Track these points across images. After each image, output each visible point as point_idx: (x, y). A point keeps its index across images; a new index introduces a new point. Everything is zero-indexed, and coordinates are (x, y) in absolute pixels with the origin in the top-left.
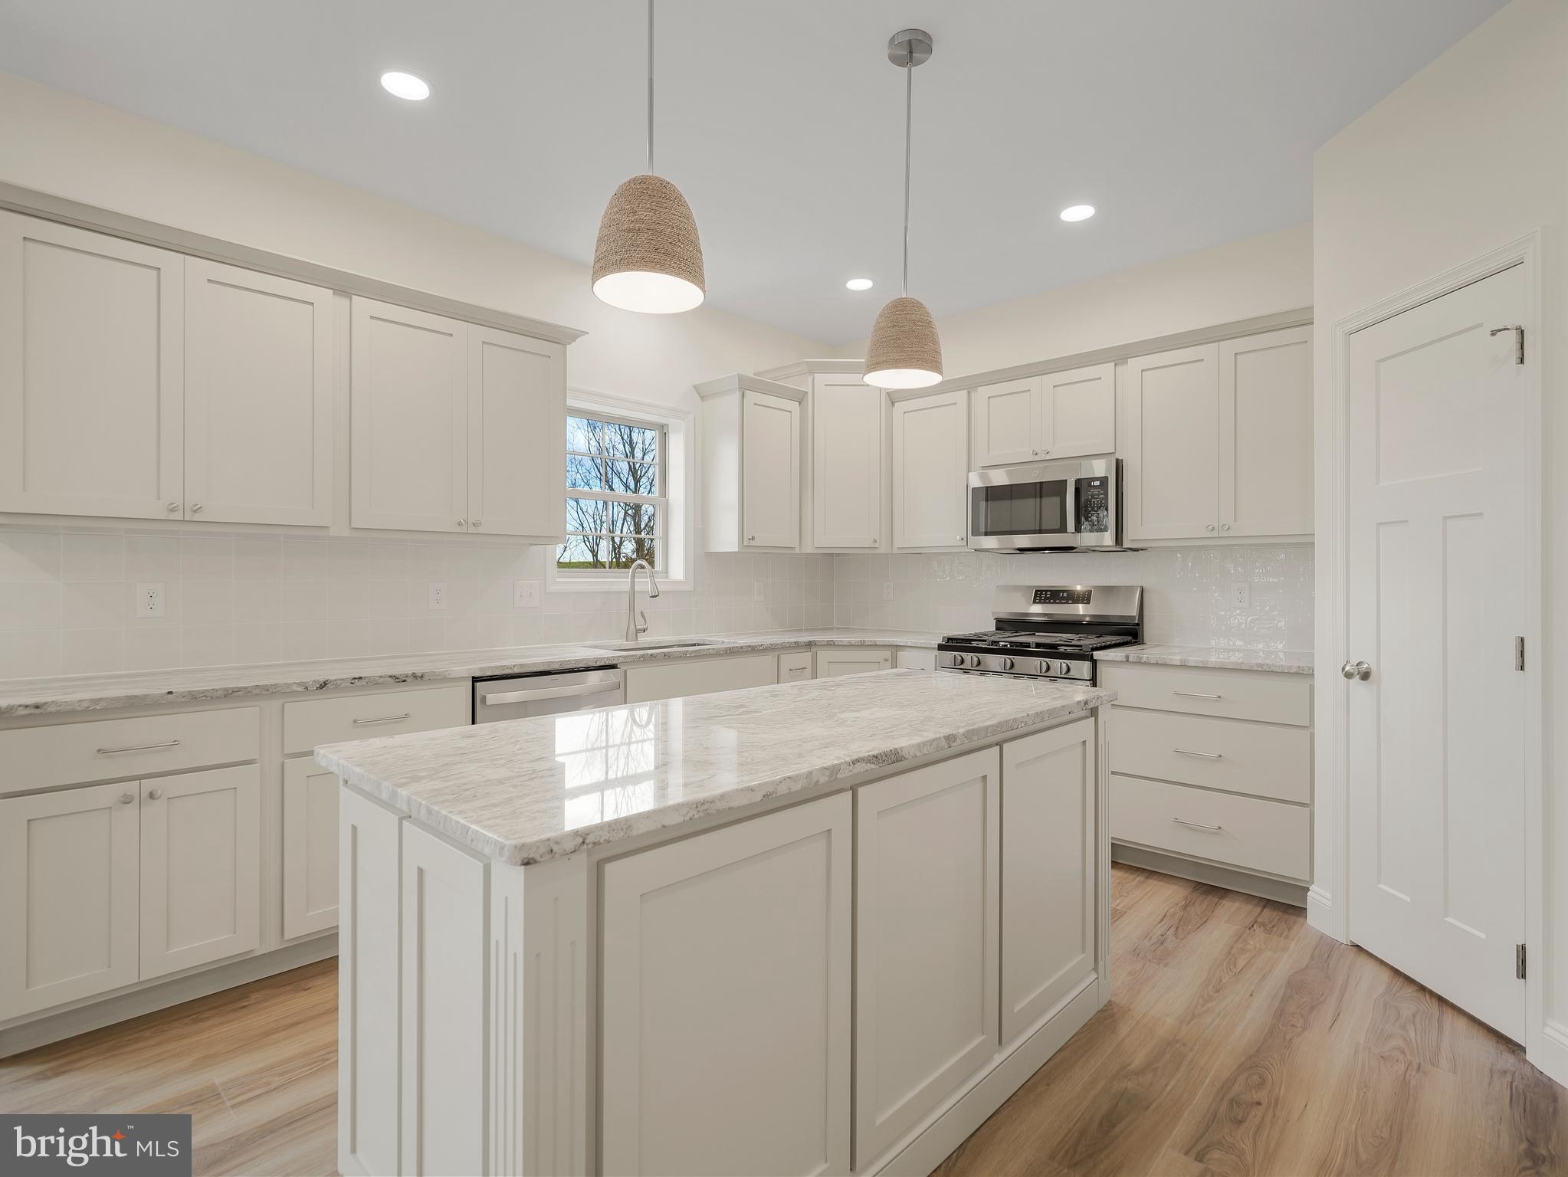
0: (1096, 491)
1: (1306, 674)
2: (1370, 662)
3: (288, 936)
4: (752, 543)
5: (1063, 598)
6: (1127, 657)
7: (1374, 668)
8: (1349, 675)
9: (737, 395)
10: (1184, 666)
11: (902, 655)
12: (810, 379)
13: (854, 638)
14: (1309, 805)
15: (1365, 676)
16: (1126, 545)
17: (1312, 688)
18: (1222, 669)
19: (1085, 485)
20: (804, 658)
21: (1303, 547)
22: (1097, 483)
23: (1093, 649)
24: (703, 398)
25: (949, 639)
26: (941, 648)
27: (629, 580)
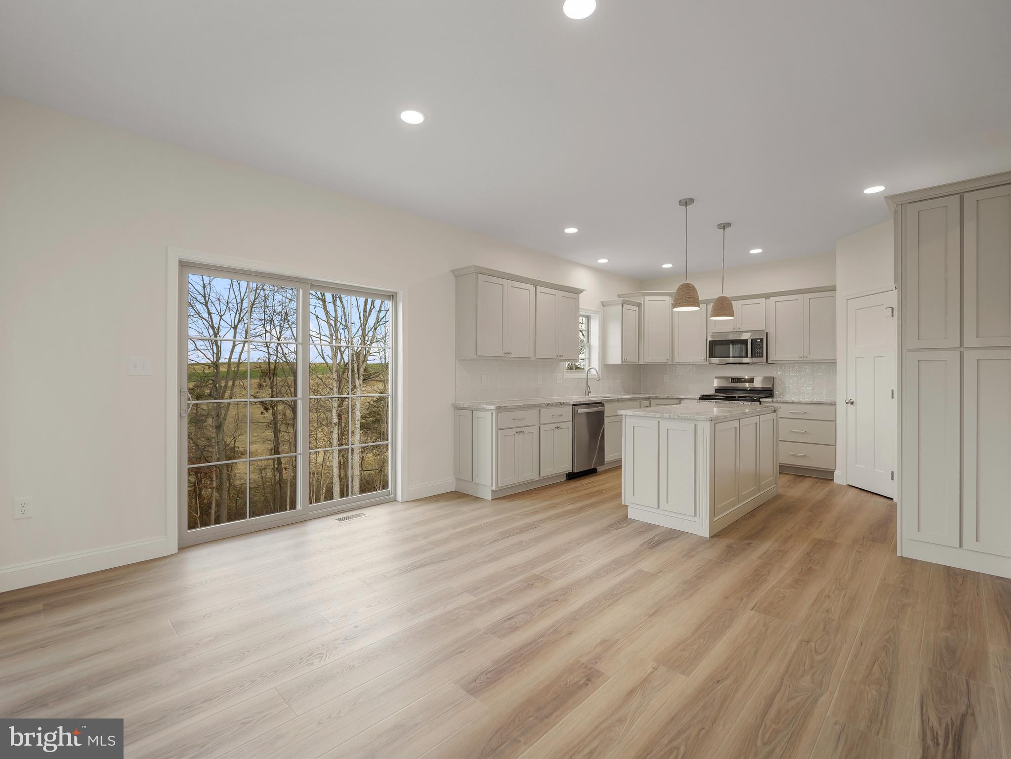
0: (759, 343)
1: (833, 404)
2: (853, 399)
3: (542, 475)
4: (626, 361)
5: (743, 381)
6: (773, 400)
7: (855, 401)
8: (847, 403)
9: (621, 306)
10: (793, 403)
11: (682, 402)
12: (643, 298)
13: (665, 396)
14: (835, 445)
15: (852, 403)
16: (769, 362)
17: (836, 408)
18: (806, 403)
19: (754, 341)
20: (647, 403)
21: (832, 363)
22: (759, 340)
23: (760, 398)
24: (603, 306)
25: (703, 396)
26: (700, 399)
27: (586, 374)
